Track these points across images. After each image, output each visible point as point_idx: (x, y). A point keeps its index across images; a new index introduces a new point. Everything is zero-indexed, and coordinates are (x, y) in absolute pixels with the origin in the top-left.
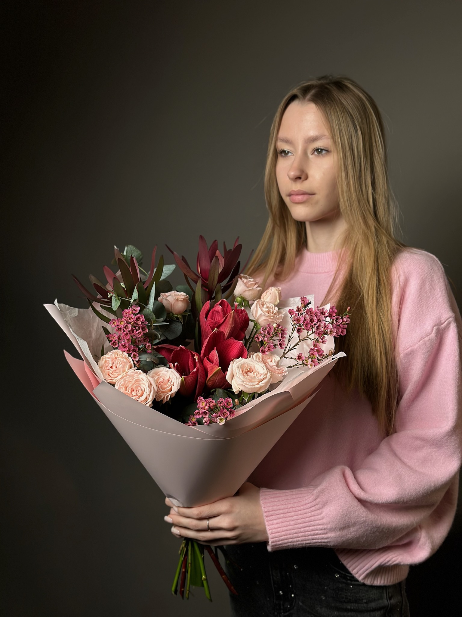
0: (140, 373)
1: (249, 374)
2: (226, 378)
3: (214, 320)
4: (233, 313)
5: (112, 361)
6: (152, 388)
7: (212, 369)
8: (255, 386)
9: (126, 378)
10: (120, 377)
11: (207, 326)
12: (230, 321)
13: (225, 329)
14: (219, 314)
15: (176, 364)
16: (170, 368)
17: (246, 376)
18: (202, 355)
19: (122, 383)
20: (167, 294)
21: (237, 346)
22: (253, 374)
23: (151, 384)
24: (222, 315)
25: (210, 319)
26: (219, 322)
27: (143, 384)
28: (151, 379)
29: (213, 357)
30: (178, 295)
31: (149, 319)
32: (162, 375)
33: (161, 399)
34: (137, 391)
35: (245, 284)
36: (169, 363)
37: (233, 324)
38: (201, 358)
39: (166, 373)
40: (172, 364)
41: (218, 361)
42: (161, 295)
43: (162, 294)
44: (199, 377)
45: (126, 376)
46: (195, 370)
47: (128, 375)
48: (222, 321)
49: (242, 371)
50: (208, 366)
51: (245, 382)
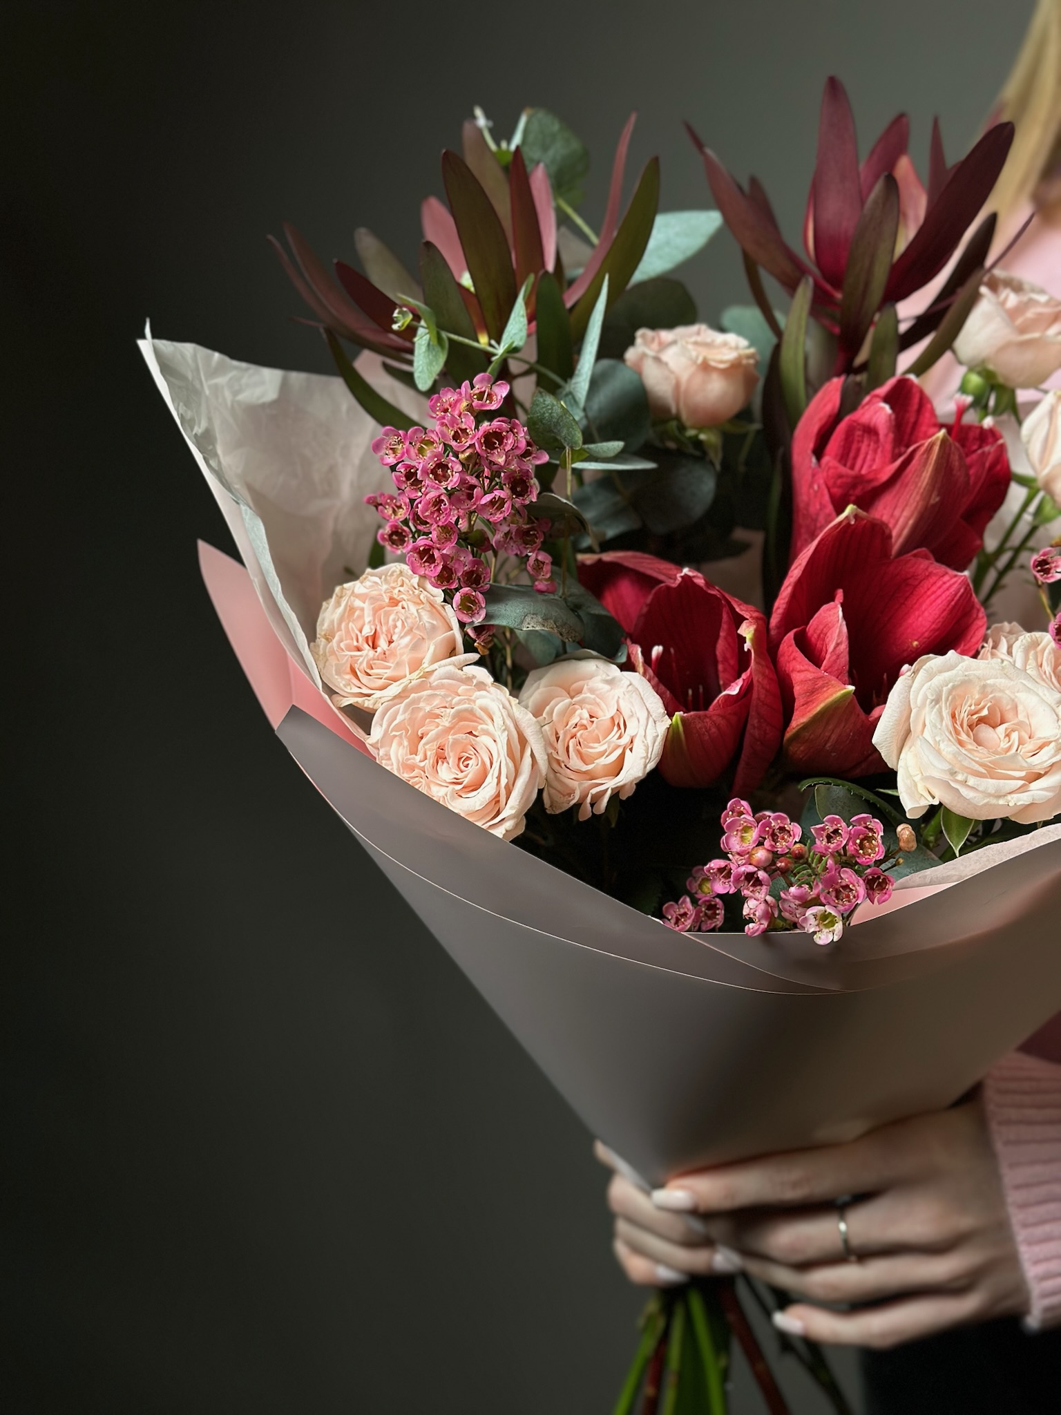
0: (481, 686)
1: (985, 732)
2: (874, 741)
3: (852, 468)
4: (938, 443)
5: (375, 611)
6: (527, 760)
7: (813, 692)
8: (1009, 797)
9: (418, 700)
10: (395, 689)
11: (816, 492)
12: (922, 476)
13: (897, 513)
14: (877, 441)
15: (657, 650)
16: (628, 666)
17: (970, 747)
18: (774, 620)
19: (400, 718)
20: (666, 335)
21: (939, 592)
22: (1002, 736)
23: (523, 741)
24: (889, 447)
25: (834, 463)
26: (871, 476)
27: (487, 733)
28: (526, 719)
29: (822, 636)
30: (709, 345)
31: (556, 440)
32: (589, 695)
33: (566, 807)
34: (460, 759)
35: (1013, 314)
36: (629, 641)
37: (935, 493)
38: (773, 632)
39: (607, 687)
40: (639, 650)
41: (845, 659)
42: (639, 341)
43: (643, 336)
44: (754, 721)
45: (420, 687)
46: (734, 690)
47: (431, 688)
48: (885, 476)
49: (953, 716)
50: (796, 678)
51: (960, 777)
